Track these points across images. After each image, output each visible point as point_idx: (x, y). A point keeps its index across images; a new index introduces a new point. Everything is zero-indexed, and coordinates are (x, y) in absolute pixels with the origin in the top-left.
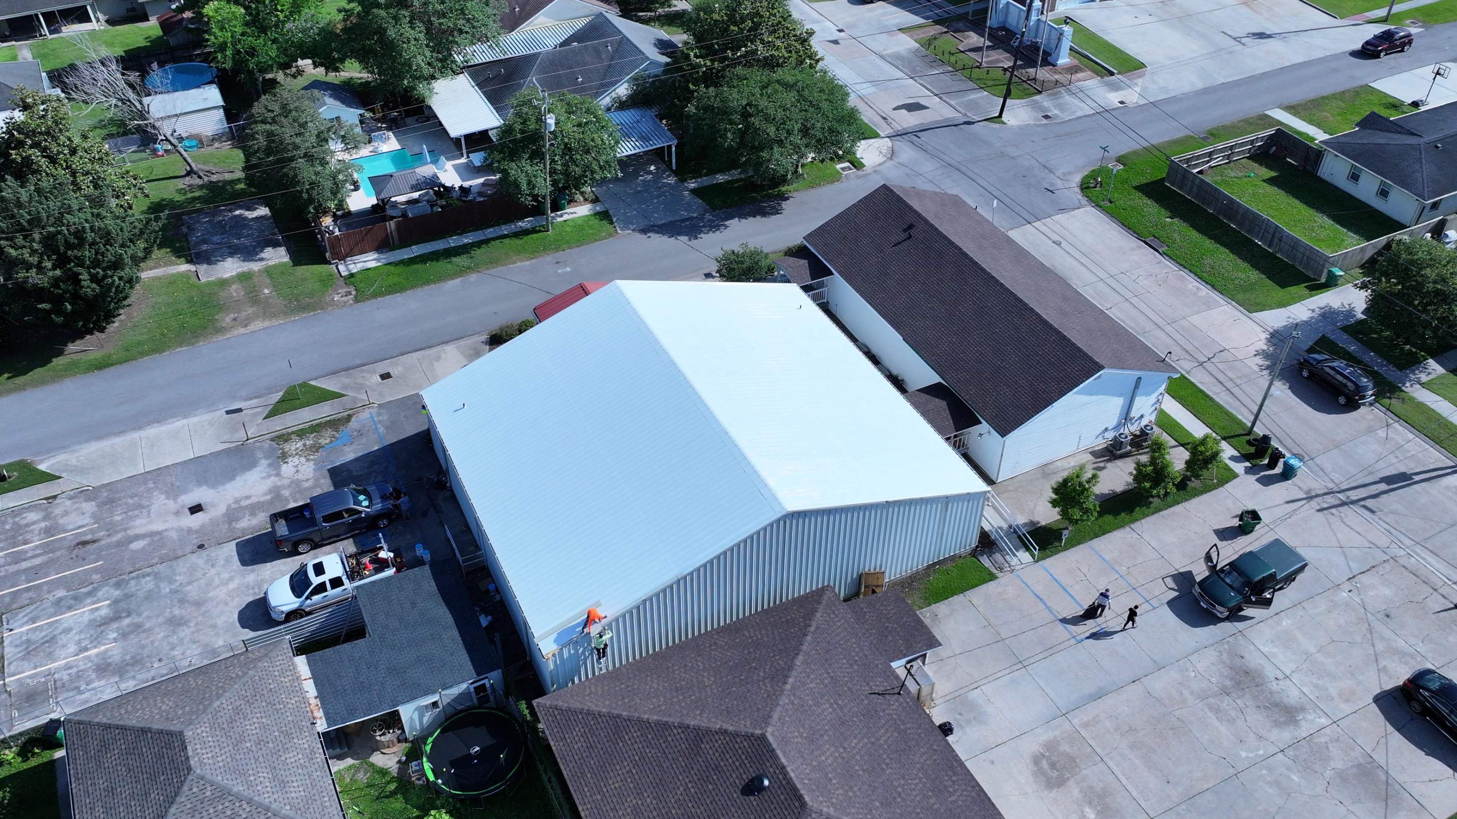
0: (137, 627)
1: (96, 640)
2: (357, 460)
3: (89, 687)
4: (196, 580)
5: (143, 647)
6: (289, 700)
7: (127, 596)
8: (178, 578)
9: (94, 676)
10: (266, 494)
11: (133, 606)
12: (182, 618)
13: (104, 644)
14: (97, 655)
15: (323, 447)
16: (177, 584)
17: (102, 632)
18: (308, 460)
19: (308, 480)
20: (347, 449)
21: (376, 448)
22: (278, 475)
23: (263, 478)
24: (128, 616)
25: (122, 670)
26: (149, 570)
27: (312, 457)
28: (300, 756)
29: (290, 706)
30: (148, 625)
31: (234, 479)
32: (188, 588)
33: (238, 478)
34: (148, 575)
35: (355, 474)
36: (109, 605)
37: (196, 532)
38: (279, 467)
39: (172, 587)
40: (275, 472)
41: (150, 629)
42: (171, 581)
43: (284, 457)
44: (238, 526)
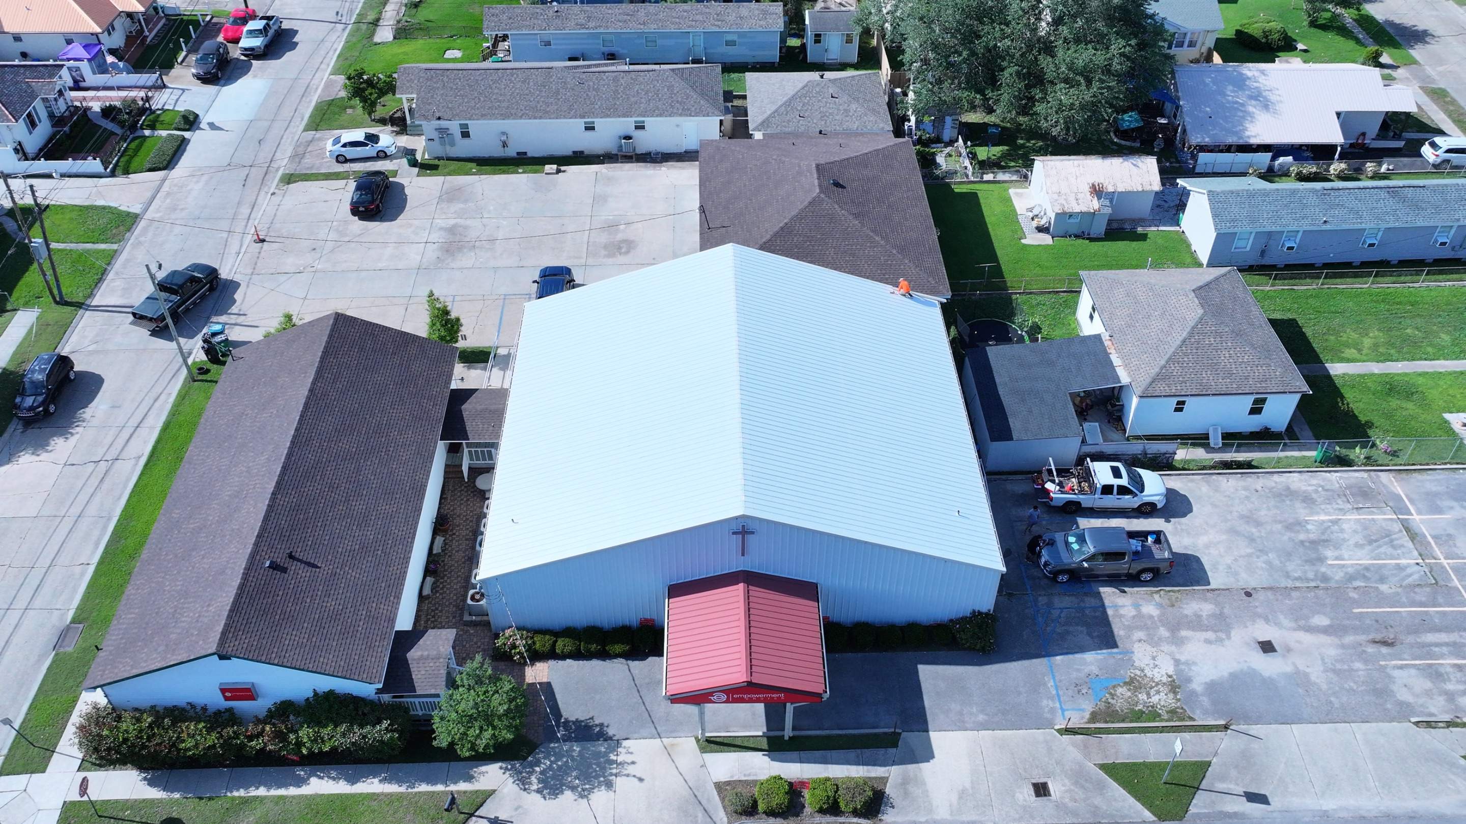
0: (1289, 527)
1: (1325, 528)
2: (1082, 649)
3: (1314, 488)
4: (1244, 557)
5: (1277, 507)
6: (1131, 349)
7: (1311, 562)
8: (1264, 565)
9: (1314, 496)
10: (1186, 638)
11: (1301, 550)
12: (1248, 523)
13: (1316, 521)
14: (1318, 513)
15: (1125, 683)
16: (1262, 559)
17: (1323, 533)
18: (1143, 671)
19: (1140, 641)
20: (1094, 669)
21: (1059, 658)
22: (1177, 662)
23: (1195, 663)
24: (1302, 542)
25: (1289, 493)
26: (1298, 584)
27: (1138, 673)
29: (1129, 345)
30: (1279, 526)
31: (1231, 674)
32: (1249, 551)
33: (1226, 674)
34: (1297, 579)
35: (1084, 629)
36: (1326, 558)
37: (1260, 616)
38: (1179, 672)
39: (1265, 557)
40: (1183, 667)
41: (1276, 522)
42: (1269, 563)
43: (1174, 687)
44: (1212, 606)
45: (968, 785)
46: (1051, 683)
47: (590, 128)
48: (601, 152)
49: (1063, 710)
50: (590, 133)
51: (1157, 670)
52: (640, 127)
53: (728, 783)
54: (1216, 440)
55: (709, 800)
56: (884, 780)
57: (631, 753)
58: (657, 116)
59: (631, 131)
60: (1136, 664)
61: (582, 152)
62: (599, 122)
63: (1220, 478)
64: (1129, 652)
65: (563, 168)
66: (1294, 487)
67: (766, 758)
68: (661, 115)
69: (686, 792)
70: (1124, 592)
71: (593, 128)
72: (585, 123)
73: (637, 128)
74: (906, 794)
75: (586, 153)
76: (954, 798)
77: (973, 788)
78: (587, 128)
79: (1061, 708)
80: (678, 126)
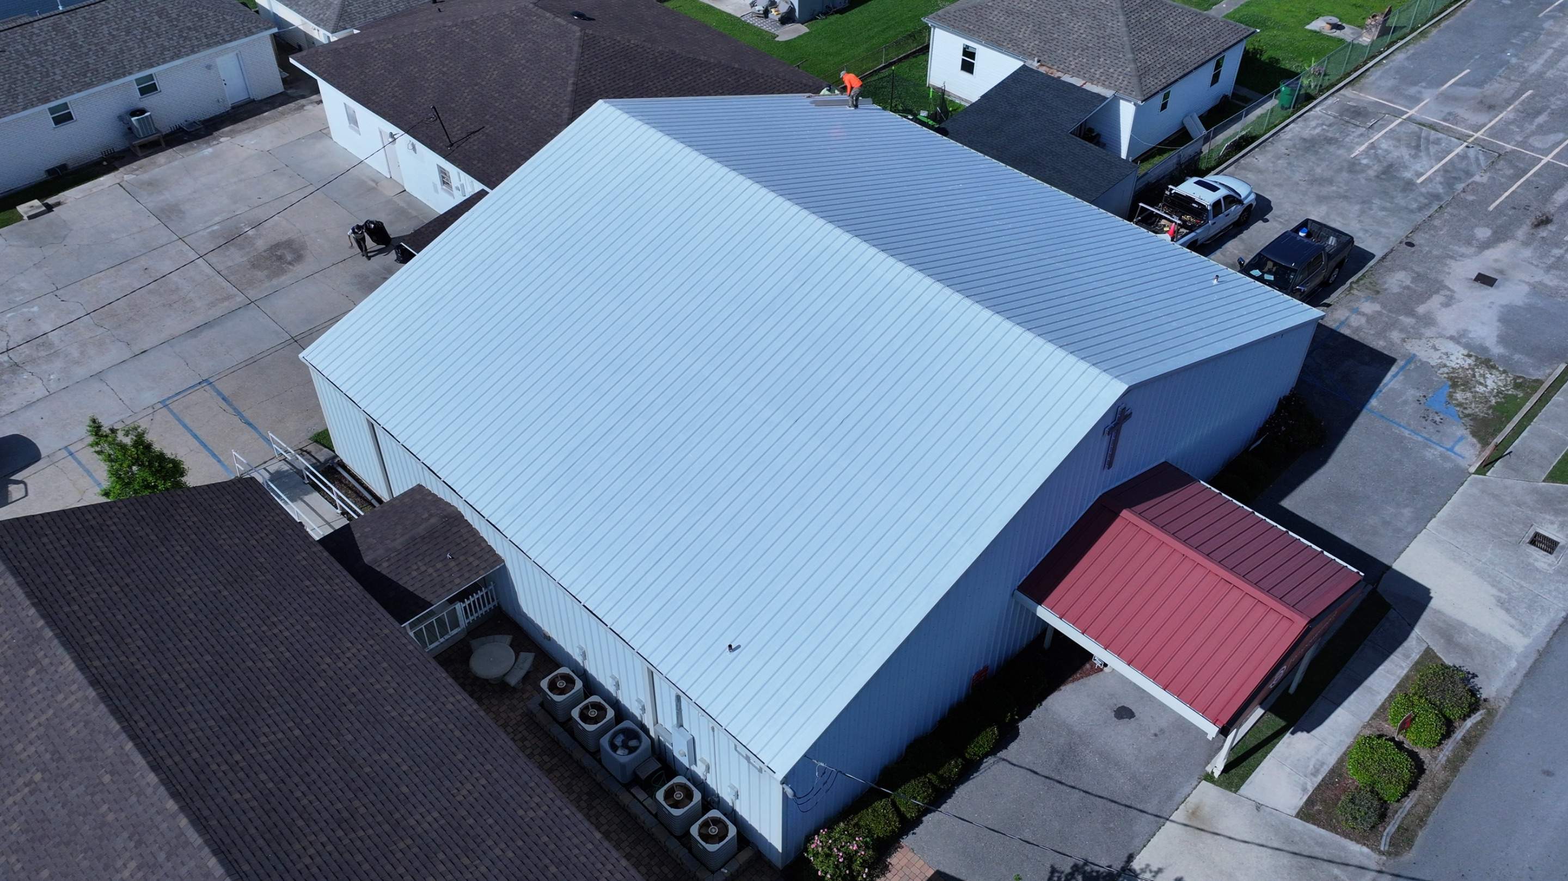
0: (1352, 171)
1: (1374, 156)
3: (1319, 129)
5: (1320, 160)
6: (1077, 61)
7: (1406, 189)
8: (1384, 213)
9: (1329, 135)
10: (1428, 313)
11: (1386, 184)
12: (1321, 185)
13: (1360, 154)
14: (1352, 147)
15: (1452, 387)
16: (1374, 208)
17: (1380, 161)
18: (1445, 366)
19: (1403, 341)
21: (1372, 402)
22: (1454, 339)
23: (1465, 331)
24: (1378, 177)
25: (1310, 145)
26: (1426, 213)
27: (1445, 370)
28: (1020, 36)
29: (1071, 59)
30: (1345, 174)
31: (1500, 321)
32: (1357, 207)
33: (1497, 324)
34: (1420, 209)
36: (1411, 180)
37: (1443, 258)
38: (1468, 347)
39: (1374, 205)
40: (1463, 340)
41: (1337, 171)
43: (1485, 363)
44: (1403, 273)
45: (1494, 591)
46: (1406, 433)
47: (62, 117)
48: (97, 156)
49: (1451, 450)
50: (67, 128)
51: (1453, 358)
52: (148, 88)
53: (1310, 802)
54: (1197, 130)
55: (1321, 844)
56: (1428, 654)
57: (1160, 871)
58: (172, 59)
59: (136, 100)
60: (1433, 363)
61: (63, 167)
62: (75, 101)
63: (1248, 160)
64: (1411, 358)
65: (51, 201)
66: (1306, 134)
67: (1300, 735)
68: (177, 56)
69: (1285, 859)
70: (1328, 305)
71: (68, 117)
72: (52, 111)
73: (143, 91)
74: (1466, 650)
75: (71, 165)
76: (1502, 614)
77: (1501, 590)
78: (58, 121)
79: (1448, 450)
80: (209, 67)
